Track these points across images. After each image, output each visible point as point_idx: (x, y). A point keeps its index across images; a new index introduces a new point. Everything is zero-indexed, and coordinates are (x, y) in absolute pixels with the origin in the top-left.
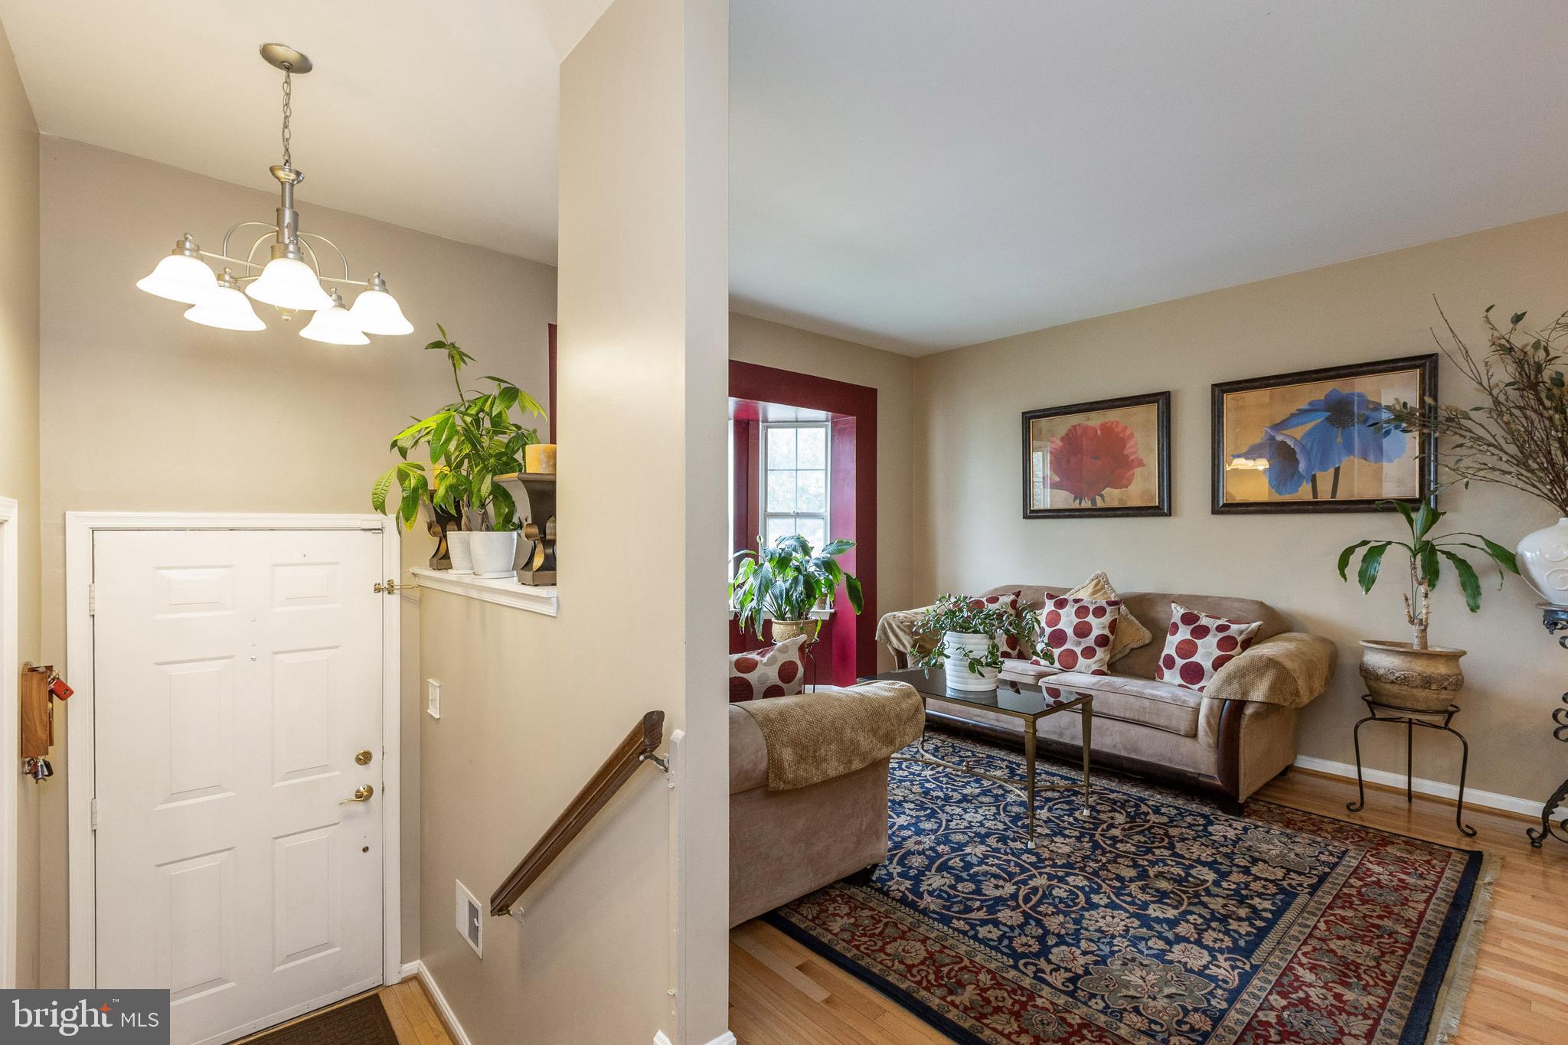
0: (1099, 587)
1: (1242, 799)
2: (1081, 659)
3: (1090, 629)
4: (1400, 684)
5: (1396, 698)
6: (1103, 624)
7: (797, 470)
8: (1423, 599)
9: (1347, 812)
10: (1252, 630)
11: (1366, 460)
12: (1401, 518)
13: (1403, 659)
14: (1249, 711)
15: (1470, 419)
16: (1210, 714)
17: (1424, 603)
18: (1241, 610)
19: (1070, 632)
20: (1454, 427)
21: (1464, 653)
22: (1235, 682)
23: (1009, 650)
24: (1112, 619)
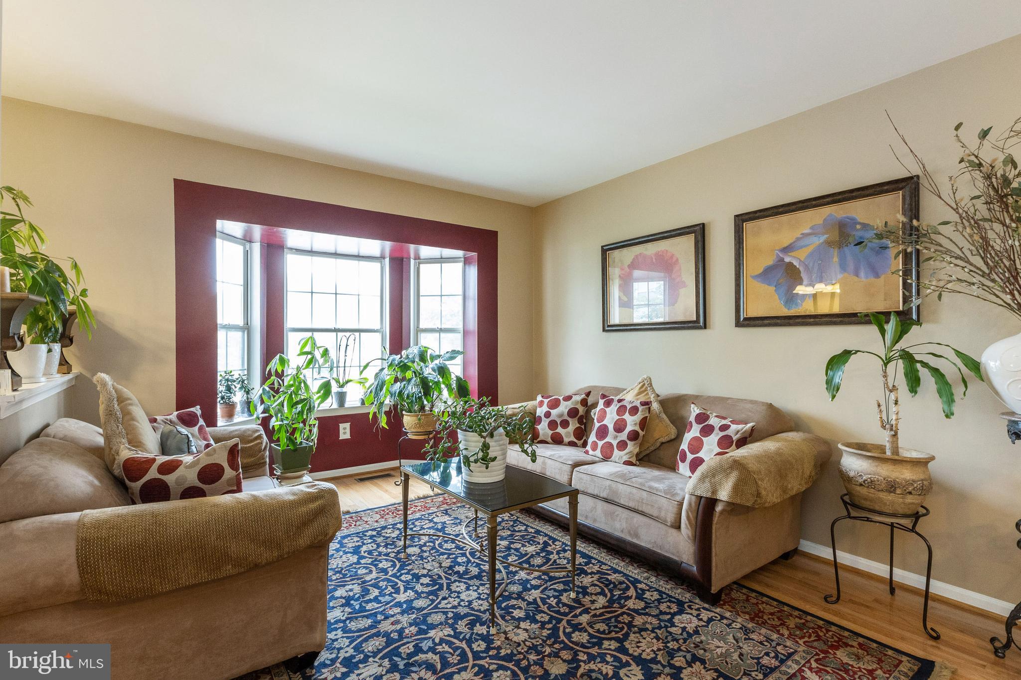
0: (644, 389)
1: (714, 589)
2: (616, 451)
3: (625, 426)
4: (868, 487)
5: (866, 499)
6: (636, 421)
7: (441, 296)
8: (894, 405)
9: (824, 603)
10: (745, 431)
11: (857, 276)
12: (873, 329)
13: (870, 463)
14: (719, 508)
15: (940, 234)
16: (689, 509)
17: (894, 409)
18: (750, 411)
19: (611, 427)
20: (926, 242)
21: (933, 458)
22: (707, 480)
23: (575, 440)
24: (643, 416)
